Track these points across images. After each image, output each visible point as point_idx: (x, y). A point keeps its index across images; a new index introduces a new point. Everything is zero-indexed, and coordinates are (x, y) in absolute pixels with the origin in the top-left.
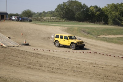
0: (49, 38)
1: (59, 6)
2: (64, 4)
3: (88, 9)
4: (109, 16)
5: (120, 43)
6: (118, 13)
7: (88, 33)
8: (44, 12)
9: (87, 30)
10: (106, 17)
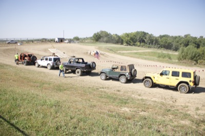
0: (87, 53)
1: (95, 34)
2: (98, 33)
3: (111, 36)
4: (124, 40)
5: (128, 56)
6: (129, 38)
7: (111, 50)
8: (87, 38)
9: (110, 48)
10: (122, 40)
